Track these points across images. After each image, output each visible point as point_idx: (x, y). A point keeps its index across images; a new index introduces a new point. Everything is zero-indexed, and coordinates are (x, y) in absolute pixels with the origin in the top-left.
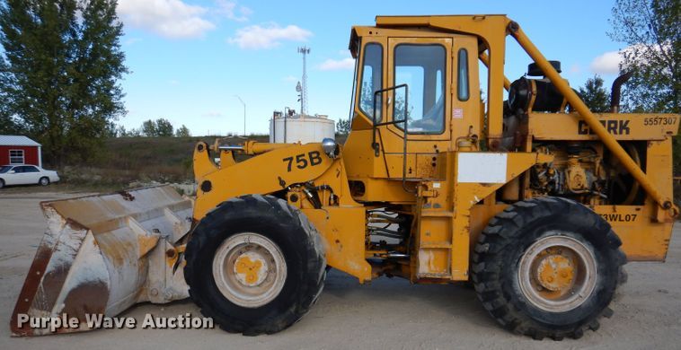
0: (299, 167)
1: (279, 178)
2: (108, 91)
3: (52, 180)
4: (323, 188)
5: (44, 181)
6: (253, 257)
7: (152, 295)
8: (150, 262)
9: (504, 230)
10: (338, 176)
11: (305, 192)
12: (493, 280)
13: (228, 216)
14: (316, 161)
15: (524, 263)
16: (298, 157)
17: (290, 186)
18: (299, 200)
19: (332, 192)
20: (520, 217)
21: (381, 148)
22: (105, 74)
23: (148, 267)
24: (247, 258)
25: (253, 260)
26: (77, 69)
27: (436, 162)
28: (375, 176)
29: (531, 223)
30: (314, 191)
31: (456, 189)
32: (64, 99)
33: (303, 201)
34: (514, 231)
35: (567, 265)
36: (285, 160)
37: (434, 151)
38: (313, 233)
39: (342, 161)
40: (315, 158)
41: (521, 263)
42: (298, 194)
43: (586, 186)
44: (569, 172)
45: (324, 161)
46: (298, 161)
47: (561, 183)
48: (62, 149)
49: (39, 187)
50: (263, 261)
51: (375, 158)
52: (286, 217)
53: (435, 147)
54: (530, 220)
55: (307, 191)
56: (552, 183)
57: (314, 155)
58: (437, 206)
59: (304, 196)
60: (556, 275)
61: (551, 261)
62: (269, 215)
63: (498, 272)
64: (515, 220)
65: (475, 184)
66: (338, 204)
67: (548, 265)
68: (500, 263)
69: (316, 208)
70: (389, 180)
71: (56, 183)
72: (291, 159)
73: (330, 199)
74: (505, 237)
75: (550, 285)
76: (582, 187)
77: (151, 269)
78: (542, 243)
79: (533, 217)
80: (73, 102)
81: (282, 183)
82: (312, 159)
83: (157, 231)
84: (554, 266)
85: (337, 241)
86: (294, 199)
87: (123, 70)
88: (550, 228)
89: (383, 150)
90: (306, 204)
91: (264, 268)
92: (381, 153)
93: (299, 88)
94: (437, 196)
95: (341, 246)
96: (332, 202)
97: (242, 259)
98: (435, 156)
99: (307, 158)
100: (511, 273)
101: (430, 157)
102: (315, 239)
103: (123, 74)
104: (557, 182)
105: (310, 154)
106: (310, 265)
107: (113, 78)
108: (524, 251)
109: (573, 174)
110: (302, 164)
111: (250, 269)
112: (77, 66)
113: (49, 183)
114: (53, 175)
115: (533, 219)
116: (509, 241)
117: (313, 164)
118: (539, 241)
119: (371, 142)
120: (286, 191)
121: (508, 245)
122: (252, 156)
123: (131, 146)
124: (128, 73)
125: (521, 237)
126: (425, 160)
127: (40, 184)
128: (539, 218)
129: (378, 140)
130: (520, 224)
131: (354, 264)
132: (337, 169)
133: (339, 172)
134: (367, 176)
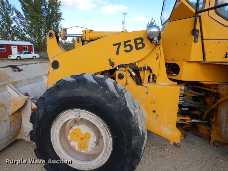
0: (126, 51)
1: (110, 60)
2: (57, 26)
3: (37, 57)
4: (144, 69)
5: (34, 58)
6: (84, 129)
7: (25, 136)
8: (22, 115)
10: (157, 59)
11: (129, 71)
13: (61, 94)
14: (140, 46)
16: (125, 42)
17: (118, 66)
18: (125, 78)
19: (151, 71)
21: (200, 35)
22: (56, 20)
23: (21, 118)
24: (79, 129)
25: (83, 132)
26: (47, 19)
28: (191, 60)
30: (137, 71)
32: (42, 29)
33: (128, 79)
36: (114, 45)
38: (137, 110)
39: (161, 46)
40: (139, 43)
42: (124, 73)
45: (146, 46)
46: (125, 46)
48: (42, 47)
49: (32, 60)
50: (92, 134)
51: (194, 44)
52: (113, 97)
55: (131, 71)
57: (139, 41)
59: (129, 74)
62: (97, 94)
66: (155, 82)
69: (138, 84)
70: (204, 64)
71: (38, 58)
72: (119, 44)
73: (149, 77)
77: (23, 119)
80: (45, 31)
81: (112, 64)
82: (136, 44)
83: (27, 95)
85: (154, 111)
86: (121, 77)
87: (62, 19)
89: (202, 36)
90: (130, 81)
91: (93, 139)
92: (200, 39)
93: (123, 23)
95: (157, 116)
96: (151, 80)
97: (75, 130)
99: (132, 43)
102: (139, 117)
103: (62, 20)
105: (135, 40)
106: (134, 142)
107: (59, 22)
110: (128, 48)
111: (82, 139)
112: (47, 17)
113: (36, 58)
114: (37, 55)
117: (137, 49)
120: (114, 70)
122: (89, 41)
123: (66, 46)
124: (63, 20)
127: (33, 58)
129: (198, 27)
131: (166, 129)
132: (157, 53)
133: (159, 56)
134: (183, 60)
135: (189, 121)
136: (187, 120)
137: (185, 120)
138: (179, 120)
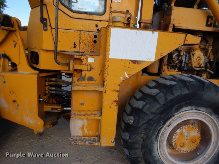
9: (148, 106)
10: (15, 46)
12: (136, 149)
15: (163, 134)
19: (9, 59)
20: (161, 94)
21: (48, 23)
27: (96, 39)
29: (171, 100)
31: (107, 64)
34: (156, 108)
35: (196, 133)
37: (95, 29)
41: (160, 135)
43: (203, 65)
44: (193, 54)
47: (187, 62)
51: (44, 32)
53: (97, 26)
54: (170, 97)
56: (181, 62)
58: (91, 79)
60: (187, 141)
61: (184, 131)
63: (141, 143)
64: (157, 97)
65: (126, 61)
66: (17, 71)
67: (182, 134)
68: (142, 135)
74: (148, 113)
75: (183, 149)
76: (200, 66)
78: (179, 117)
79: (173, 95)
84: (186, 134)
85: (14, 101)
88: (187, 105)
89: (50, 25)
92: (49, 27)
94: (90, 70)
95: (18, 106)
96: (10, 68)
98: (97, 34)
100: (152, 143)
101: (92, 35)
104: (184, 61)
108: (164, 124)
109: (196, 57)
115: (173, 97)
116: (151, 117)
118: (177, 115)
119: (39, 17)
121: (150, 120)
125: (162, 113)
126: (88, 37)
128: (178, 96)
130: (162, 101)
131: (29, 119)
132: (14, 40)
133: (16, 43)
134: (39, 48)
135: (60, 110)
136: (59, 108)
137: (56, 109)
138: (51, 109)
